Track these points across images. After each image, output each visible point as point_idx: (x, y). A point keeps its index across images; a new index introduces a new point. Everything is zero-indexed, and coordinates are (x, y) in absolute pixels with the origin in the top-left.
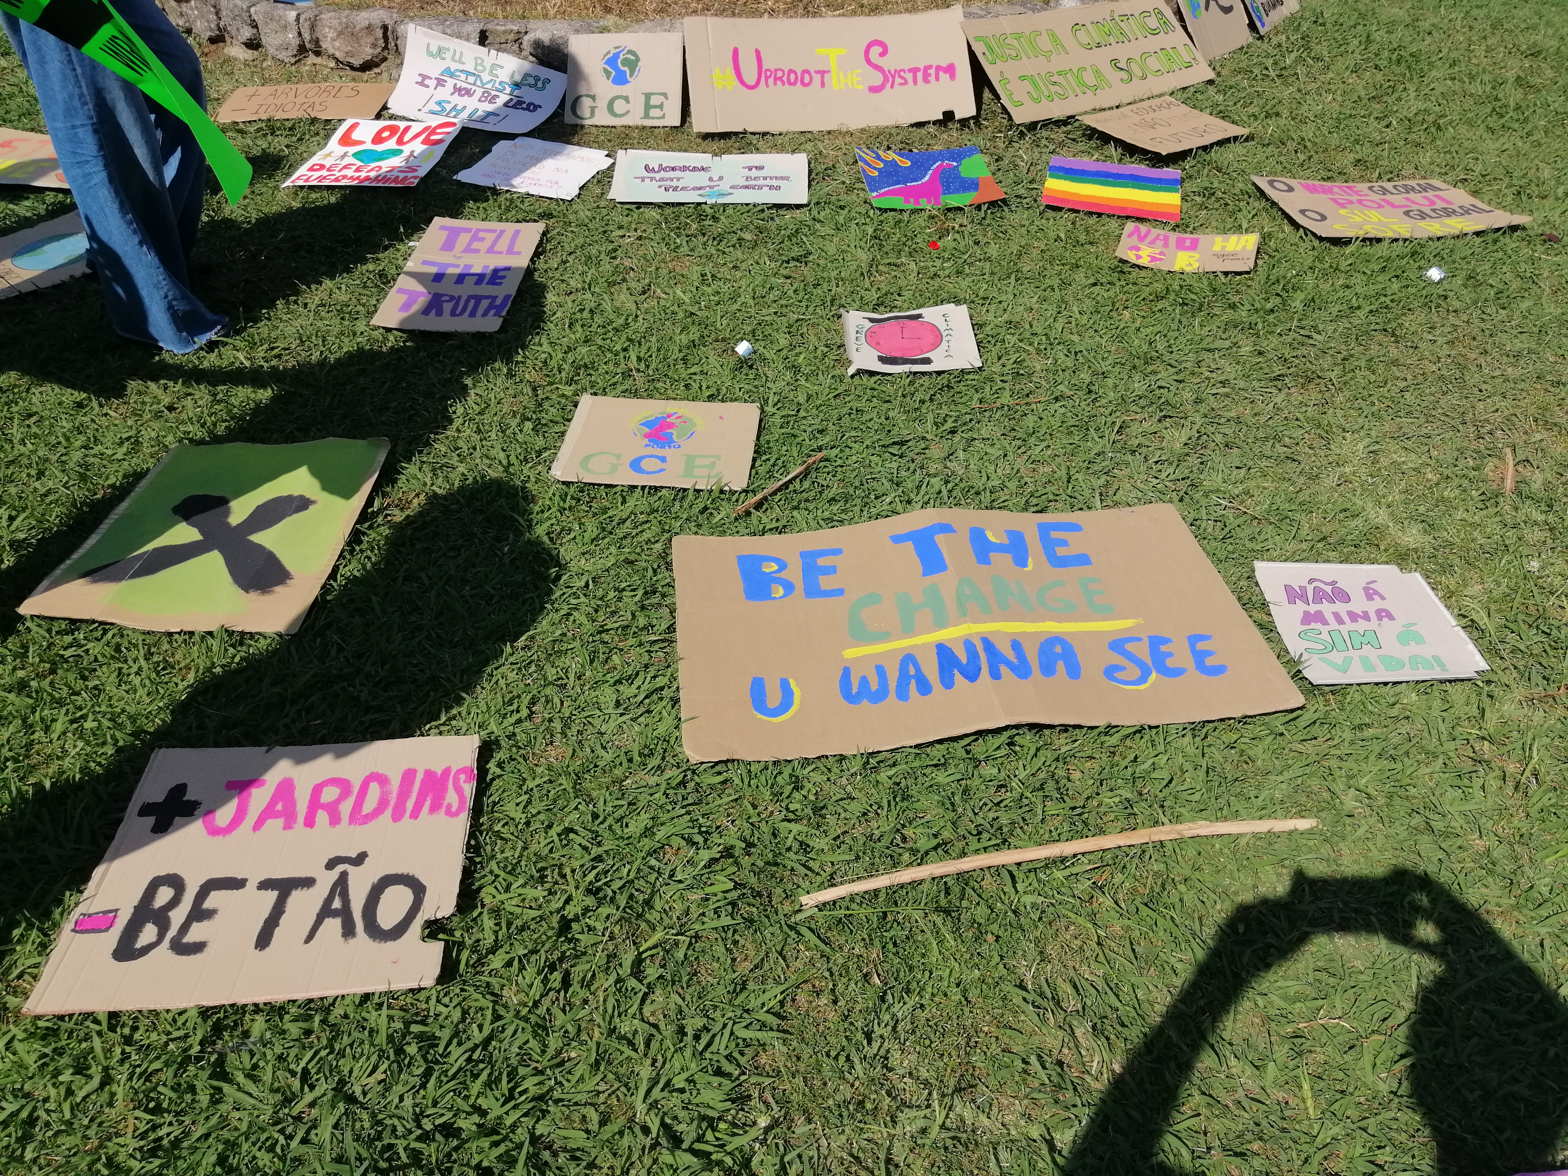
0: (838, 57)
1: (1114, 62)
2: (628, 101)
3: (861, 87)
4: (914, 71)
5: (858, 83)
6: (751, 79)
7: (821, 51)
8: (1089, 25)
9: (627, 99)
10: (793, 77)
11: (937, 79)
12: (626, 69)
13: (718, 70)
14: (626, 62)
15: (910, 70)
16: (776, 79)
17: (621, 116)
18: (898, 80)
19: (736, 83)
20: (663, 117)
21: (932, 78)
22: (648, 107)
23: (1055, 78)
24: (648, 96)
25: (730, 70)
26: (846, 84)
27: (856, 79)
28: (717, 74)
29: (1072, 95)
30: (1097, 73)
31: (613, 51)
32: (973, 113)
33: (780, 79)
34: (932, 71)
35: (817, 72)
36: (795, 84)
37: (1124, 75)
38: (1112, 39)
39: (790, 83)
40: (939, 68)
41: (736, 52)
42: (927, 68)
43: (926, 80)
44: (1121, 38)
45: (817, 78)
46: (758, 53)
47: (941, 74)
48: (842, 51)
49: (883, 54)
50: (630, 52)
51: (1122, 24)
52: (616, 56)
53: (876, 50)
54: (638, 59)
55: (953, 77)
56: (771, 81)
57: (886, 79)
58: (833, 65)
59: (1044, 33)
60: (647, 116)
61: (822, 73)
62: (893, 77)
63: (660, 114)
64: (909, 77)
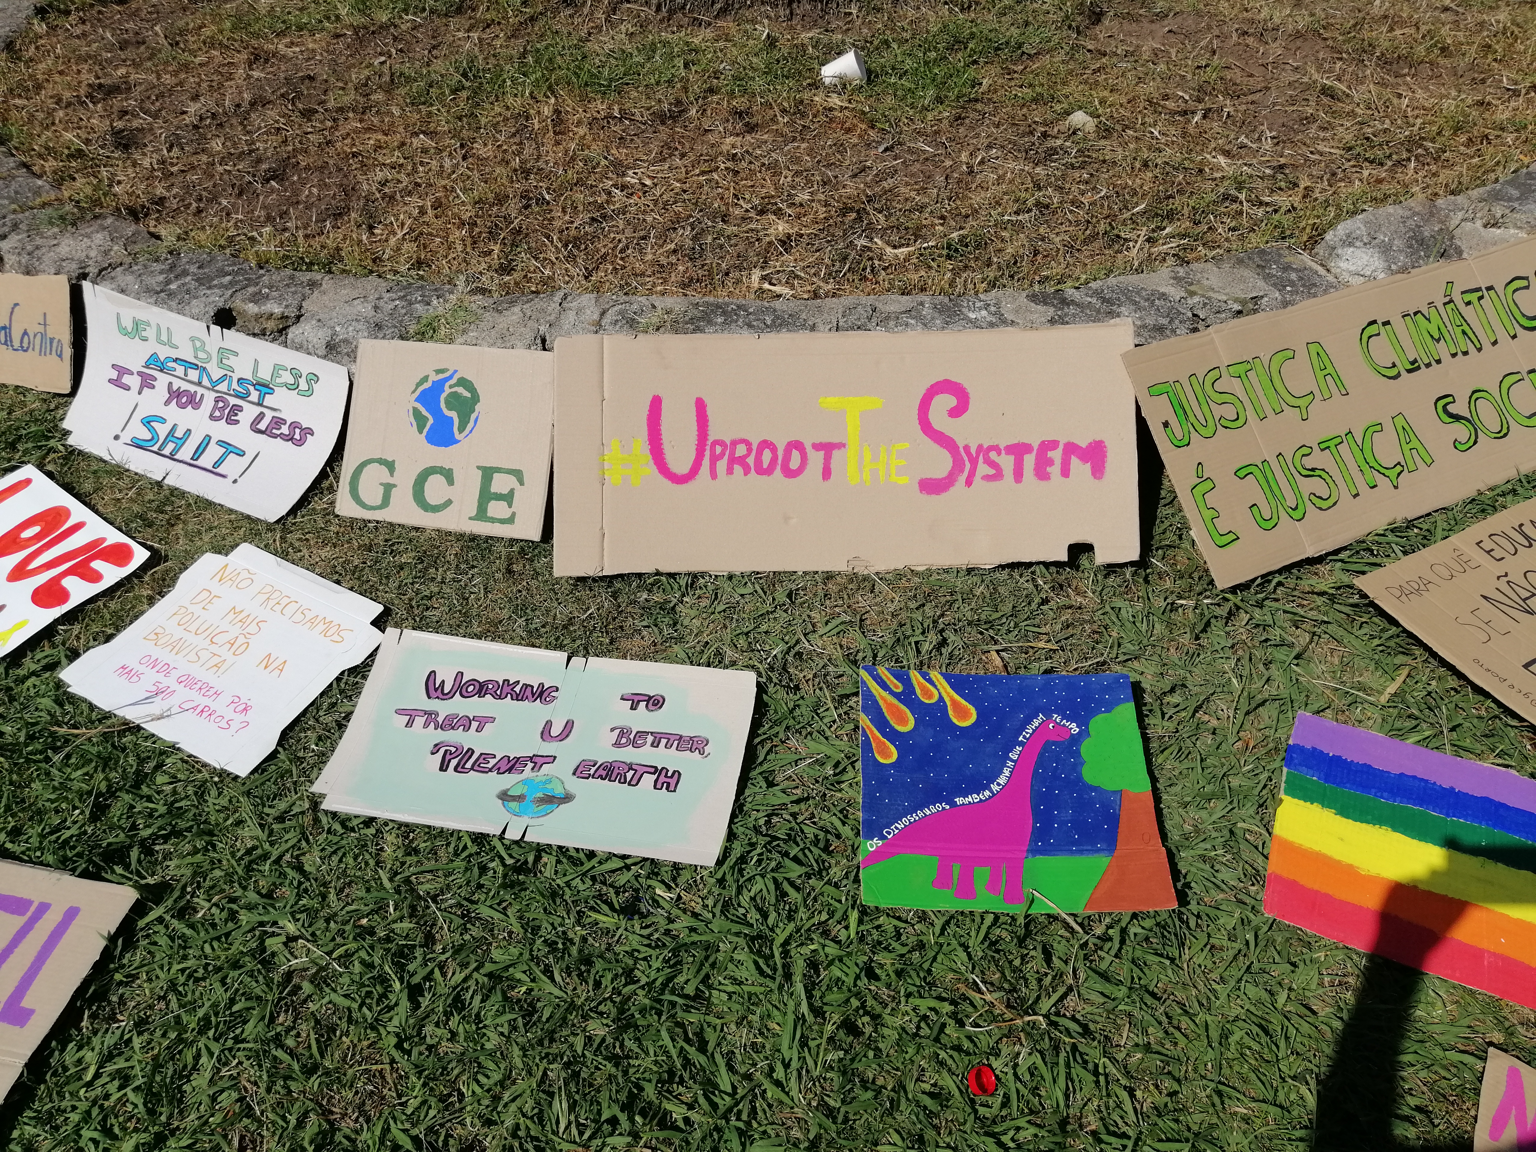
0: (864, 415)
1: (1443, 401)
2: (450, 481)
3: (903, 480)
4: (1019, 450)
5: (900, 471)
6: (680, 463)
7: (830, 402)
8: (1397, 323)
9: (448, 475)
10: (767, 456)
11: (1065, 472)
12: (453, 414)
13: (615, 444)
14: (454, 401)
15: (1011, 449)
16: (733, 461)
17: (436, 509)
18: (983, 469)
19: (651, 470)
20: (511, 520)
21: (1055, 470)
22: (486, 496)
23: (1317, 460)
24: (488, 473)
25: (641, 445)
26: (874, 473)
27: (895, 462)
28: (614, 453)
29: (1346, 496)
30: (1406, 433)
31: (434, 377)
32: (1135, 556)
33: (742, 461)
34: (1056, 455)
35: (817, 447)
36: (769, 471)
37: (1461, 431)
38: (1443, 350)
39: (761, 471)
40: (1071, 449)
41: (656, 404)
42: (1049, 445)
43: (1042, 474)
44: (1464, 344)
45: (816, 459)
46: (701, 406)
47: (1075, 461)
48: (874, 403)
49: (956, 412)
50: (463, 382)
51: (1467, 312)
52: (438, 386)
53: (944, 402)
54: (475, 398)
55: (1098, 471)
56: (722, 465)
57: (958, 466)
58: (852, 435)
59: (1301, 353)
60: (481, 514)
61: (828, 449)
62: (974, 462)
63: (506, 513)
64: (1007, 462)
